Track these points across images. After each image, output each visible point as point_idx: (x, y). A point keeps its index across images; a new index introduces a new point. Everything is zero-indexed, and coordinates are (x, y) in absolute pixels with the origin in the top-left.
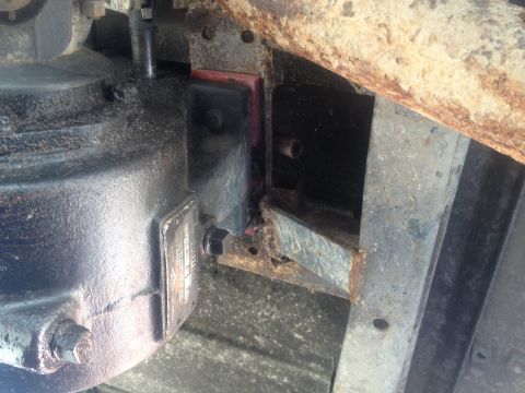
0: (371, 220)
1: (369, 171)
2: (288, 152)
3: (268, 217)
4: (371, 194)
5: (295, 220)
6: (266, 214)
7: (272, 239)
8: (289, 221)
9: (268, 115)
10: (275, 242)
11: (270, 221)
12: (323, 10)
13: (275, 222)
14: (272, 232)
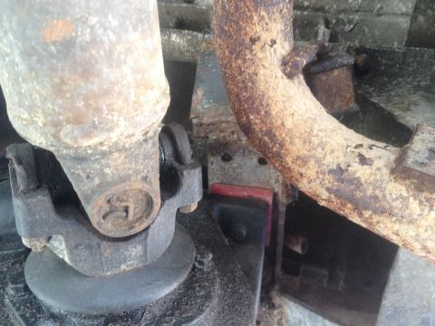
0: (387, 318)
1: (391, 283)
2: (298, 249)
3: (279, 302)
4: (390, 300)
5: (308, 308)
6: (277, 300)
7: (281, 319)
8: (301, 308)
9: (282, 222)
10: (284, 321)
11: (280, 306)
12: (415, 217)
13: (285, 307)
14: (281, 313)
